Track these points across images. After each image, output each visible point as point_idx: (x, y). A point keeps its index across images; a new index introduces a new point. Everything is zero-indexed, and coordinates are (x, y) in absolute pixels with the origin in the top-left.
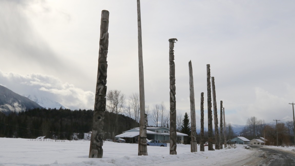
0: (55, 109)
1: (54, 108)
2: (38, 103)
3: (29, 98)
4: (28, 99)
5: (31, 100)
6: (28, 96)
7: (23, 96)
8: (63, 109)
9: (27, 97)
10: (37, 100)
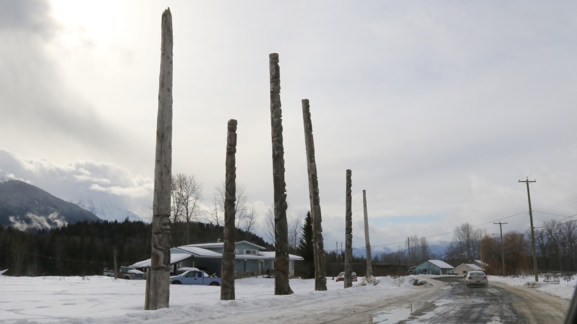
0: (116, 222)
1: (114, 221)
2: (96, 213)
3: (80, 206)
4: (78, 206)
5: (83, 208)
6: (78, 201)
7: (69, 201)
8: (130, 222)
9: (75, 202)
10: (94, 208)
